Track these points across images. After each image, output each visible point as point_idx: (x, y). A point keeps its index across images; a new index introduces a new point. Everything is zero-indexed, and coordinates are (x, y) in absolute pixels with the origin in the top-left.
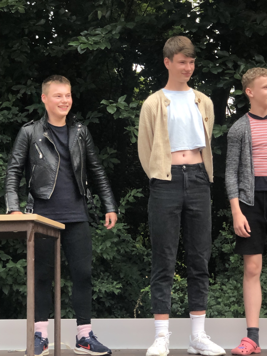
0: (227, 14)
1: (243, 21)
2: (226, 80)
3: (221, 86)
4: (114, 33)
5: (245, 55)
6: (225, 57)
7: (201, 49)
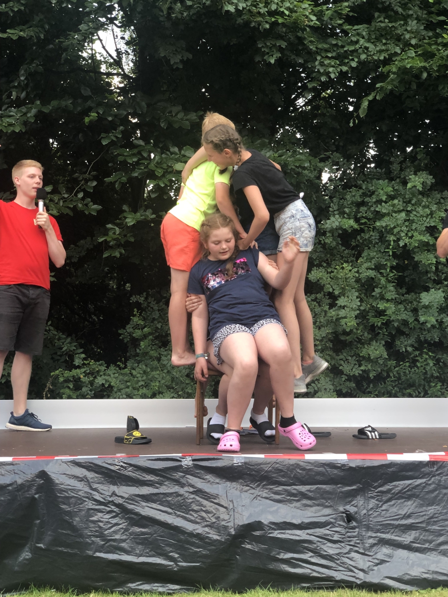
0: (144, 104)
1: (159, 112)
2: (141, 169)
3: (136, 175)
4: (29, 115)
5: (161, 146)
6: (141, 146)
7: (117, 137)
